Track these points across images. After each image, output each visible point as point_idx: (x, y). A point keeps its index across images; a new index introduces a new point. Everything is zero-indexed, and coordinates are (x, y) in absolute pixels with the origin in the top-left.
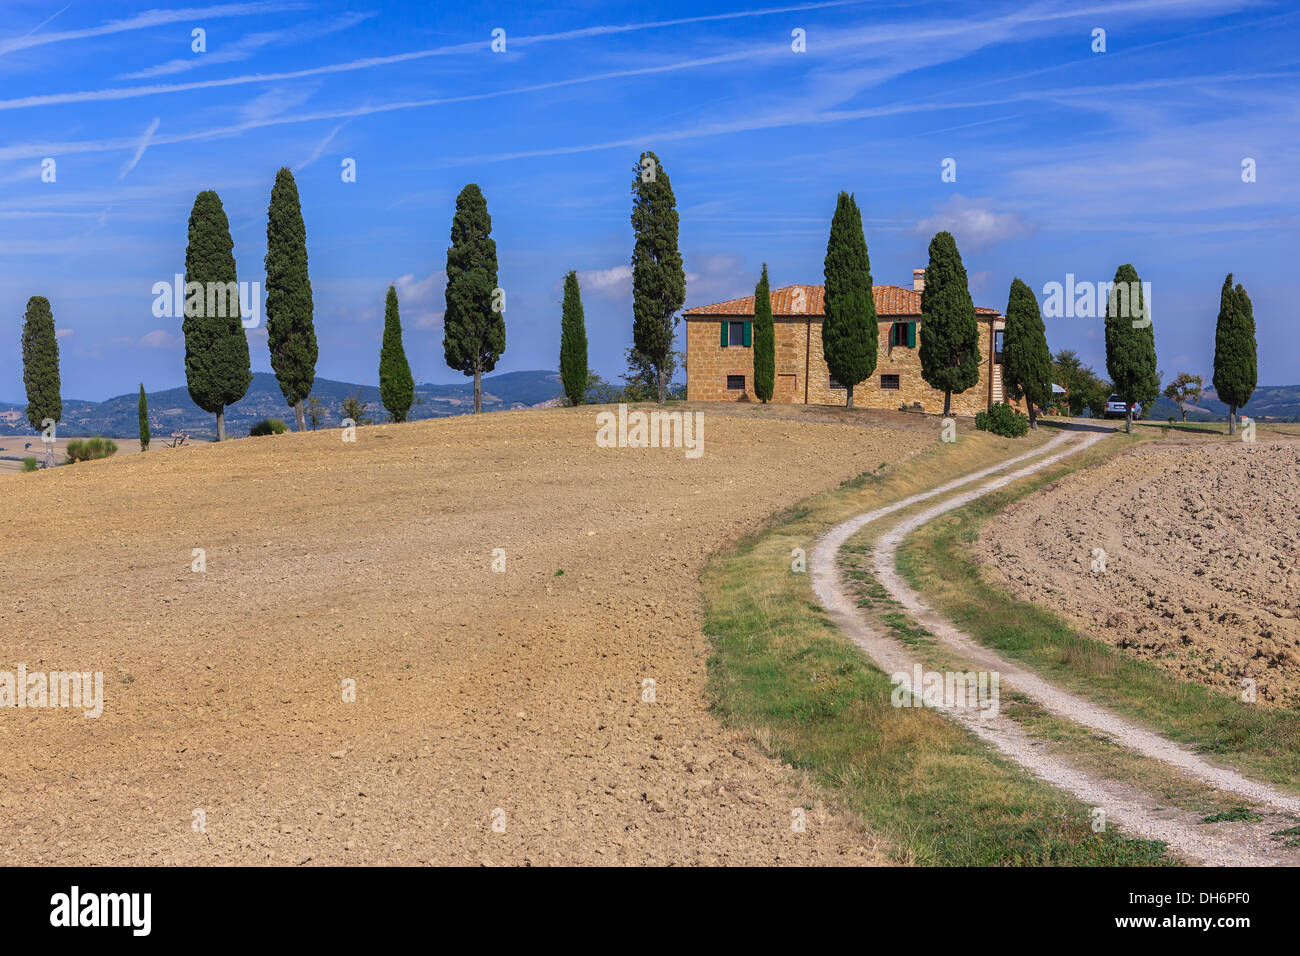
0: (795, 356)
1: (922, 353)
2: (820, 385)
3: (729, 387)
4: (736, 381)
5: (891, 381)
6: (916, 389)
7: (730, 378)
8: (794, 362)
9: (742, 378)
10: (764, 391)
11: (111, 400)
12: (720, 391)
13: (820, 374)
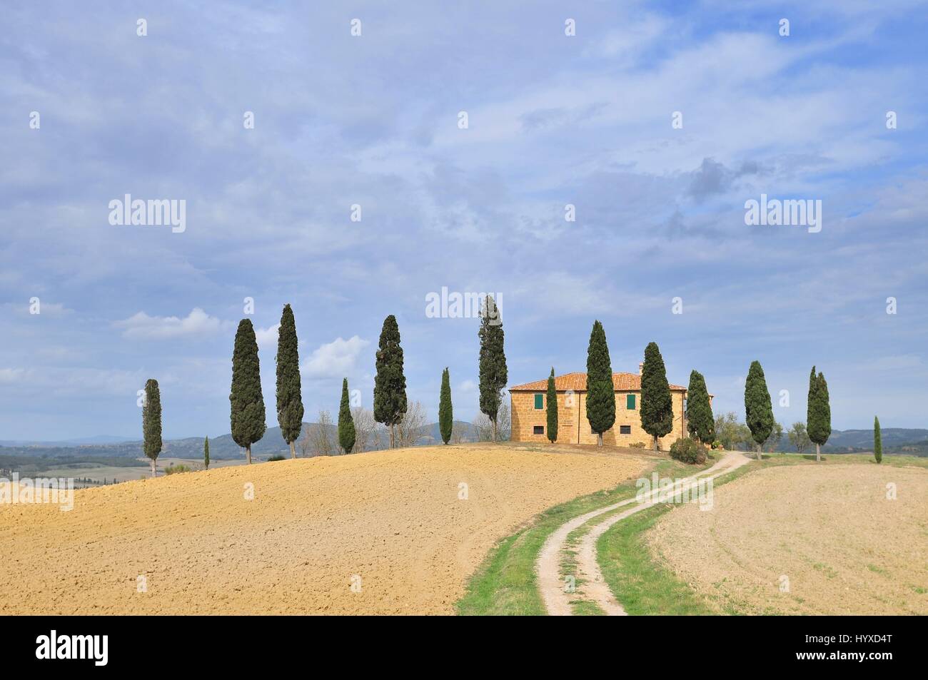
0: (572, 415)
1: (642, 412)
2: (586, 432)
3: (535, 433)
4: (538, 430)
5: (626, 429)
6: (640, 435)
7: (535, 428)
8: (571, 418)
9: (542, 428)
10: (553, 436)
11: (219, 437)
12: (530, 435)
13: (586, 426)
